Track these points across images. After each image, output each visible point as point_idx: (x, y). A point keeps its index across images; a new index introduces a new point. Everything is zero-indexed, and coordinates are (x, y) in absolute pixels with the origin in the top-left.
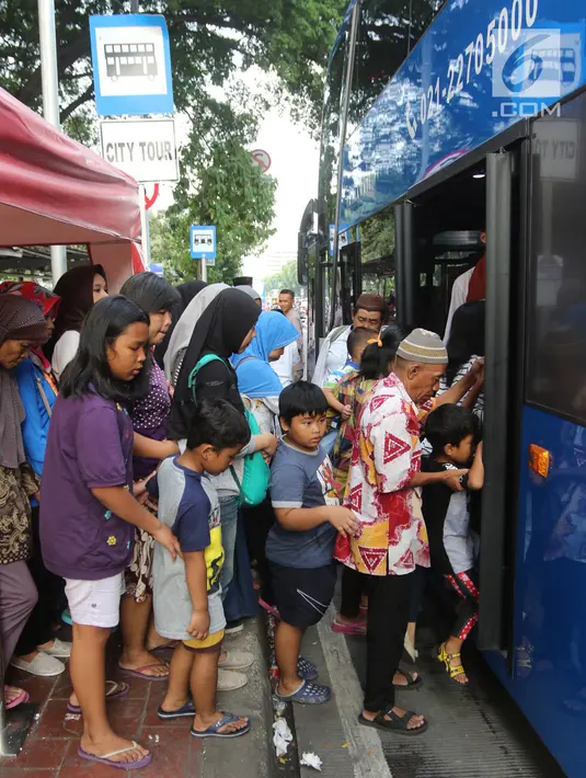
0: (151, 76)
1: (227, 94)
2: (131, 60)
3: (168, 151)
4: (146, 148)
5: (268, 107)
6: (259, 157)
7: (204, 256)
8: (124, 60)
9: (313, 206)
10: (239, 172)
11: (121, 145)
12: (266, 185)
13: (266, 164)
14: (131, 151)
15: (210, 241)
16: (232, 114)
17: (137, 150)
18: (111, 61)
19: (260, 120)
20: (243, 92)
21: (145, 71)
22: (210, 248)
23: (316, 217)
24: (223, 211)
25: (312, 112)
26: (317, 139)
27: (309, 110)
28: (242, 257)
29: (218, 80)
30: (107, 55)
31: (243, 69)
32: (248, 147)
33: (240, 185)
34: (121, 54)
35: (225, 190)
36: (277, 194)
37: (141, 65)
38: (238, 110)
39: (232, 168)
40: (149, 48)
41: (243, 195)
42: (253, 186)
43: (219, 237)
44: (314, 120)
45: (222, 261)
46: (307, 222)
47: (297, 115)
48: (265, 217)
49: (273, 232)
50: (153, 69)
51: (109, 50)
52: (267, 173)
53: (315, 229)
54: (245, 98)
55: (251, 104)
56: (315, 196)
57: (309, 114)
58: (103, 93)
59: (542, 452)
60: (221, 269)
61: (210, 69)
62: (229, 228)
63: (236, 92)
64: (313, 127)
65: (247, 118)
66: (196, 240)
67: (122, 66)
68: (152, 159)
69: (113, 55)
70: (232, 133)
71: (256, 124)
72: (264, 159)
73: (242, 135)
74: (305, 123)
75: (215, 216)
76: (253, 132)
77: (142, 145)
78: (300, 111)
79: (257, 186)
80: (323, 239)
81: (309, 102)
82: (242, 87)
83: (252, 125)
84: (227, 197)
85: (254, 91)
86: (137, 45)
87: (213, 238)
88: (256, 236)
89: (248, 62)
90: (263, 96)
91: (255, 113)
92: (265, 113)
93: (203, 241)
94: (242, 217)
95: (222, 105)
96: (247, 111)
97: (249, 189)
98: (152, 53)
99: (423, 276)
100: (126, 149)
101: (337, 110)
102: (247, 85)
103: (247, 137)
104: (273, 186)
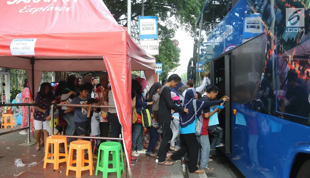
0: (153, 30)
1: (166, 24)
2: (148, 26)
3: (156, 47)
4: (151, 47)
5: (178, 27)
6: (175, 42)
7: (158, 72)
8: (146, 26)
9: (192, 59)
10: (169, 47)
11: (145, 46)
12: (177, 51)
13: (177, 44)
14: (147, 47)
15: (160, 67)
16: (167, 29)
17: (149, 47)
18: (143, 27)
19: (175, 31)
20: (170, 23)
21: (151, 29)
22: (160, 70)
23: (192, 62)
24: (164, 59)
25: (191, 29)
26: (193, 37)
27: (191, 28)
28: (169, 72)
29: (163, 20)
30: (142, 25)
31: (171, 16)
32: (172, 39)
33: (169, 51)
34: (146, 25)
35: (165, 53)
36: (180, 54)
37: (150, 28)
38: (169, 28)
39: (168, 46)
40: (152, 24)
41: (170, 54)
42: (173, 51)
43: (163, 66)
44: (192, 31)
45: (162, 74)
46: (190, 63)
47: (187, 30)
48: (177, 61)
49: (179, 65)
50: (153, 29)
51: (143, 24)
52: (177, 47)
53: (192, 65)
54: (171, 25)
55: (173, 27)
56: (192, 57)
57: (190, 29)
58: (141, 34)
59: (234, 110)
60: (162, 76)
61: (160, 16)
62: (166, 64)
63: (168, 23)
64: (192, 33)
65: (172, 31)
66: (156, 67)
67: (146, 28)
68: (152, 49)
69: (144, 25)
70: (167, 35)
71: (174, 32)
72: (177, 43)
73: (170, 36)
74: (189, 32)
75: (162, 61)
76: (173, 35)
77: (150, 46)
78: (188, 29)
79: (175, 52)
80: (194, 68)
81: (191, 26)
82: (170, 22)
83: (173, 32)
84: (165, 55)
85: (174, 23)
86: (150, 23)
87: (161, 67)
88: (174, 66)
89: (172, 14)
90: (177, 24)
91: (174, 29)
92: (177, 29)
93: (158, 68)
94: (170, 60)
95: (164, 27)
96: (172, 29)
97: (172, 53)
98: (153, 25)
99: (217, 79)
100: (146, 47)
101: (199, 28)
102: (172, 21)
103: (171, 36)
104: (179, 51)
